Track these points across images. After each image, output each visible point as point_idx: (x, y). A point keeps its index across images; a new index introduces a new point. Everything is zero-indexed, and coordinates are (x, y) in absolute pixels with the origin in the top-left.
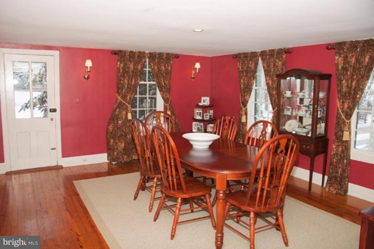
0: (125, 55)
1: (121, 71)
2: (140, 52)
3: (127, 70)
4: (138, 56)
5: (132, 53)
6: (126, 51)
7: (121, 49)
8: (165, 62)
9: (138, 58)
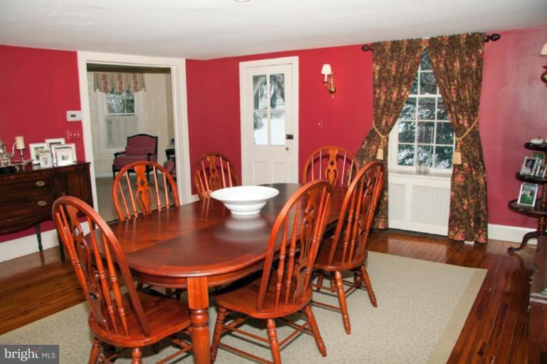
0: (384, 50)
1: (377, 77)
2: (410, 41)
3: (386, 75)
4: (407, 49)
5: (396, 45)
6: (385, 42)
7: (377, 41)
8: (464, 52)
9: (408, 53)
